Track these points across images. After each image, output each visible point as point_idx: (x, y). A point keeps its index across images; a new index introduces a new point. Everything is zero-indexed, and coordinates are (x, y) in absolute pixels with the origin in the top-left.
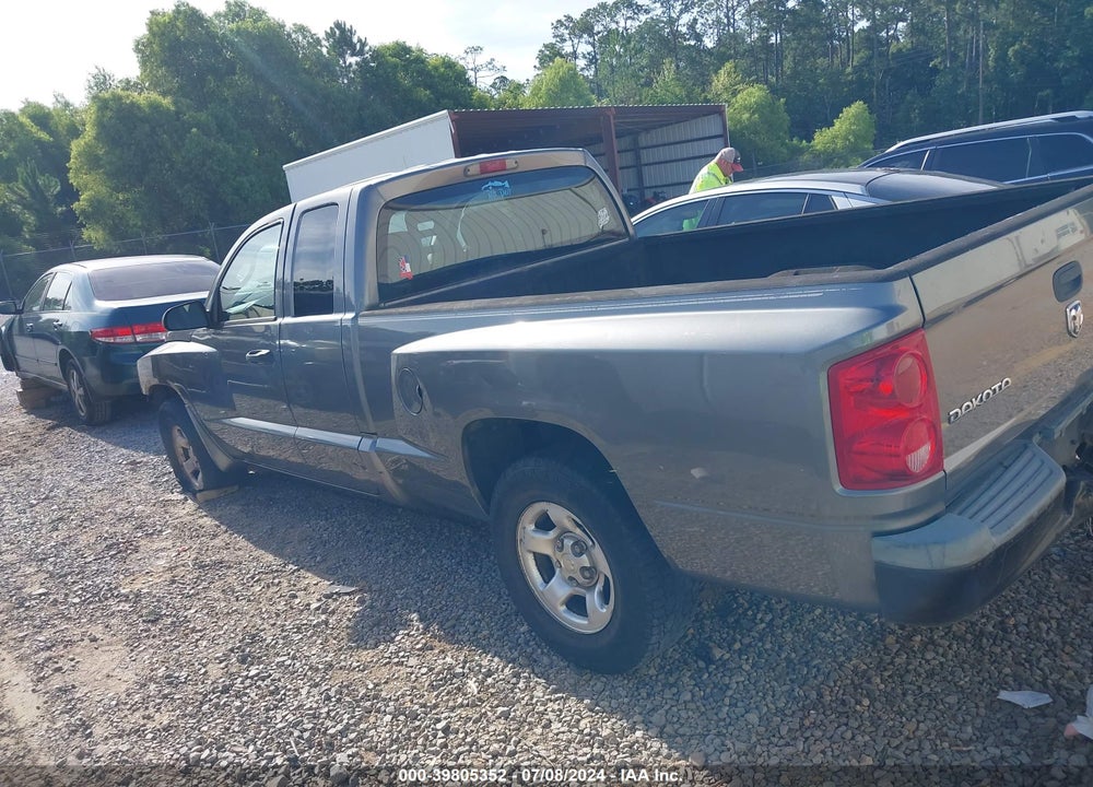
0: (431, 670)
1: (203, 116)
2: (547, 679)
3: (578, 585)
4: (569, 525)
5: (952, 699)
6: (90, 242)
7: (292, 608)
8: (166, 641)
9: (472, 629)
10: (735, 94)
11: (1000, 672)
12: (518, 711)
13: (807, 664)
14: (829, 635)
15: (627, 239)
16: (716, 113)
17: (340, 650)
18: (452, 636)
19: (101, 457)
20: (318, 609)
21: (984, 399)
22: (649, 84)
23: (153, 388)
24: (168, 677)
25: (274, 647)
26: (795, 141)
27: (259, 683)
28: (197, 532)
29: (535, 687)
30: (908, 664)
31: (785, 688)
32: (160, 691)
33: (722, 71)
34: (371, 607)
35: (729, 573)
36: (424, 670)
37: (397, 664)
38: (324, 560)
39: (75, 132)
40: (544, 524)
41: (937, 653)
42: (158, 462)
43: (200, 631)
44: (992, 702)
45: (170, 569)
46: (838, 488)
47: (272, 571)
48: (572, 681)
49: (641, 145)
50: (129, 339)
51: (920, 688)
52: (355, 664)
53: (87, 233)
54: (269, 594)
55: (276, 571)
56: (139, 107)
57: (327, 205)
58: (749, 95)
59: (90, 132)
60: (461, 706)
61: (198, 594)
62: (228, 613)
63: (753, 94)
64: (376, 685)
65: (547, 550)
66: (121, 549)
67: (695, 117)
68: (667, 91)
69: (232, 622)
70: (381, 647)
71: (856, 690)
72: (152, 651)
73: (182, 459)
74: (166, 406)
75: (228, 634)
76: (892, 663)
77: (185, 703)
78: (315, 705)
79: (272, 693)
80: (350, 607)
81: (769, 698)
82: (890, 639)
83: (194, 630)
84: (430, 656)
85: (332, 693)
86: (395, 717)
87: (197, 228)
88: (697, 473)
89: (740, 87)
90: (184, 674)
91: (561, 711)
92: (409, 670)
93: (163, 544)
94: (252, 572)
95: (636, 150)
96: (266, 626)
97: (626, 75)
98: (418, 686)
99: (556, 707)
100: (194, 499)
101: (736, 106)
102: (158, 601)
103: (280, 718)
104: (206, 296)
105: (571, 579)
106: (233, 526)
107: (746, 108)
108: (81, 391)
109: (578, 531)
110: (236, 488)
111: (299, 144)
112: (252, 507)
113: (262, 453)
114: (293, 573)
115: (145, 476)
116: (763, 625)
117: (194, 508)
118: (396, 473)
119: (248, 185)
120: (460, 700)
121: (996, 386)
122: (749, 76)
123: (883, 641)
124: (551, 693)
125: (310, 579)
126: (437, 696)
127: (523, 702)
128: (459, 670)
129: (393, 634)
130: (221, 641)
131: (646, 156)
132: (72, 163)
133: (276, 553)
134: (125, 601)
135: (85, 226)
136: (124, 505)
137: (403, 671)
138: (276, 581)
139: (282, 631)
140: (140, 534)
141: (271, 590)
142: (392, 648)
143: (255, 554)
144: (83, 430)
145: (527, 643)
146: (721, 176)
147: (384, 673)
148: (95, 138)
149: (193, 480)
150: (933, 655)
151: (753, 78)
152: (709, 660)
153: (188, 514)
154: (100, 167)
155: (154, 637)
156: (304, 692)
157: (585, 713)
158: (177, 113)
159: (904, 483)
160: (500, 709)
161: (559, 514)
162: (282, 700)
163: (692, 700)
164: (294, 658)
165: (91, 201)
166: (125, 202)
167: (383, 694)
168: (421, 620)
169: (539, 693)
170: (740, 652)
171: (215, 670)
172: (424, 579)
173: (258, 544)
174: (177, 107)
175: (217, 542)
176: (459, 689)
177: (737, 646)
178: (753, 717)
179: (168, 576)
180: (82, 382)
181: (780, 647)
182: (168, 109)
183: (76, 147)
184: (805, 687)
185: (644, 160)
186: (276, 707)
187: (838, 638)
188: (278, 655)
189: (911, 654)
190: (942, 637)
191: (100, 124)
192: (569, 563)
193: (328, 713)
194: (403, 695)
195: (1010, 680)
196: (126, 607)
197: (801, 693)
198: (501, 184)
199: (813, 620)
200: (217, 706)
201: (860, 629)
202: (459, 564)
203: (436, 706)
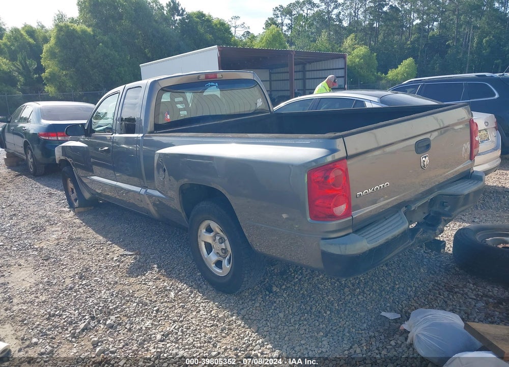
0: (157, 287)
1: (106, 38)
2: (203, 295)
3: (220, 256)
4: (218, 231)
5: (363, 314)
6: (48, 92)
7: (106, 259)
8: (50, 268)
9: (178, 272)
10: (353, 49)
11: (385, 305)
12: (189, 305)
13: (310, 297)
14: (323, 286)
15: (270, 113)
16: (342, 57)
17: (122, 277)
18: (169, 275)
19: (37, 190)
20: (116, 260)
21: (375, 190)
22: (314, 41)
23: (61, 160)
24: (48, 282)
25: (95, 274)
26: (379, 74)
27: (86, 287)
28: (72, 225)
29: (198, 297)
30: (351, 299)
31: (298, 305)
32: (44, 287)
33: (349, 38)
34: (139, 261)
35: (283, 256)
36: (154, 287)
37: (144, 284)
38: (123, 241)
39: (46, 40)
40: (209, 230)
41: (363, 296)
42: (61, 194)
43: (65, 265)
44: (378, 316)
45: (58, 239)
46: (309, 219)
47: (101, 244)
48: (213, 296)
49: (306, 70)
50: (55, 138)
51: (352, 309)
52: (127, 283)
53: (47, 88)
54: (97, 253)
55: (103, 244)
56: (76, 32)
57: (137, 87)
58: (361, 50)
59: (53, 41)
60: (166, 302)
61: (67, 250)
62: (78, 259)
63: (362, 50)
64: (133, 291)
65: (210, 241)
66: (38, 229)
67: (333, 59)
68: (323, 45)
69: (79, 263)
70: (139, 277)
71: (326, 308)
72: (43, 271)
73: (71, 193)
74: (65, 169)
75: (77, 267)
76: (344, 299)
77: (53, 293)
78: (106, 297)
79: (90, 291)
80: (130, 260)
81: (290, 308)
82: (346, 289)
83: (62, 265)
84: (158, 282)
85: (114, 293)
86: (138, 304)
87: (98, 90)
88: (284, 216)
89: (356, 46)
90: (55, 281)
91: (205, 307)
92: (148, 287)
93: (57, 229)
94: (92, 243)
95: (304, 71)
96: (93, 265)
97: (304, 36)
98: (151, 293)
99: (204, 305)
100: (74, 211)
101: (353, 55)
102: (50, 252)
103: (90, 302)
104: (86, 122)
105: (218, 253)
106: (88, 223)
107: (357, 56)
108: (31, 160)
109: (222, 233)
110: (93, 207)
111: (149, 55)
112: (98, 216)
113: (106, 194)
114: (109, 245)
115: (54, 199)
116: (297, 280)
117: (73, 215)
118: (154, 205)
119: (123, 72)
120: (166, 300)
121: (382, 185)
122: (362, 41)
123: (343, 290)
124: (203, 300)
125: (116, 248)
126: (157, 298)
127: (191, 302)
128: (168, 288)
129: (145, 272)
130: (73, 269)
131: (308, 75)
132: (43, 55)
133: (104, 236)
134: (36, 251)
135: (46, 85)
136: (43, 211)
137: (146, 287)
138: (101, 248)
139: (100, 268)
140: (47, 224)
141: (99, 251)
142: (144, 278)
143: (95, 236)
144: (31, 178)
145: (199, 280)
146: (328, 88)
147: (138, 287)
148: (55, 44)
149: (75, 203)
150: (362, 297)
151: (363, 42)
152: (271, 292)
153: (70, 217)
154: (55, 58)
155: (45, 266)
156: (103, 292)
157: (215, 308)
158: (94, 36)
159: (333, 219)
160: (181, 304)
161: (214, 226)
162: (93, 294)
163: (259, 307)
164: (102, 278)
165: (50, 73)
166: (66, 75)
167: (135, 295)
168: (158, 268)
169: (198, 299)
170: (284, 290)
171: (68, 281)
172: (163, 252)
173: (97, 232)
174: (94, 33)
175: (80, 230)
176: (167, 295)
177: (284, 287)
178: (281, 315)
179: (56, 242)
180: (32, 156)
181: (301, 289)
182: (90, 33)
183: (46, 47)
184: (306, 305)
185: (307, 77)
186: (90, 297)
187: (326, 288)
188: (96, 277)
189: (353, 296)
190: (368, 291)
191: (58, 38)
192: (217, 247)
193: (111, 301)
194: (143, 296)
195: (388, 308)
196: (36, 253)
197: (304, 307)
198: (214, 84)
199: (318, 280)
200: (66, 295)
201: (336, 285)
202: (180, 247)
203: (156, 301)
